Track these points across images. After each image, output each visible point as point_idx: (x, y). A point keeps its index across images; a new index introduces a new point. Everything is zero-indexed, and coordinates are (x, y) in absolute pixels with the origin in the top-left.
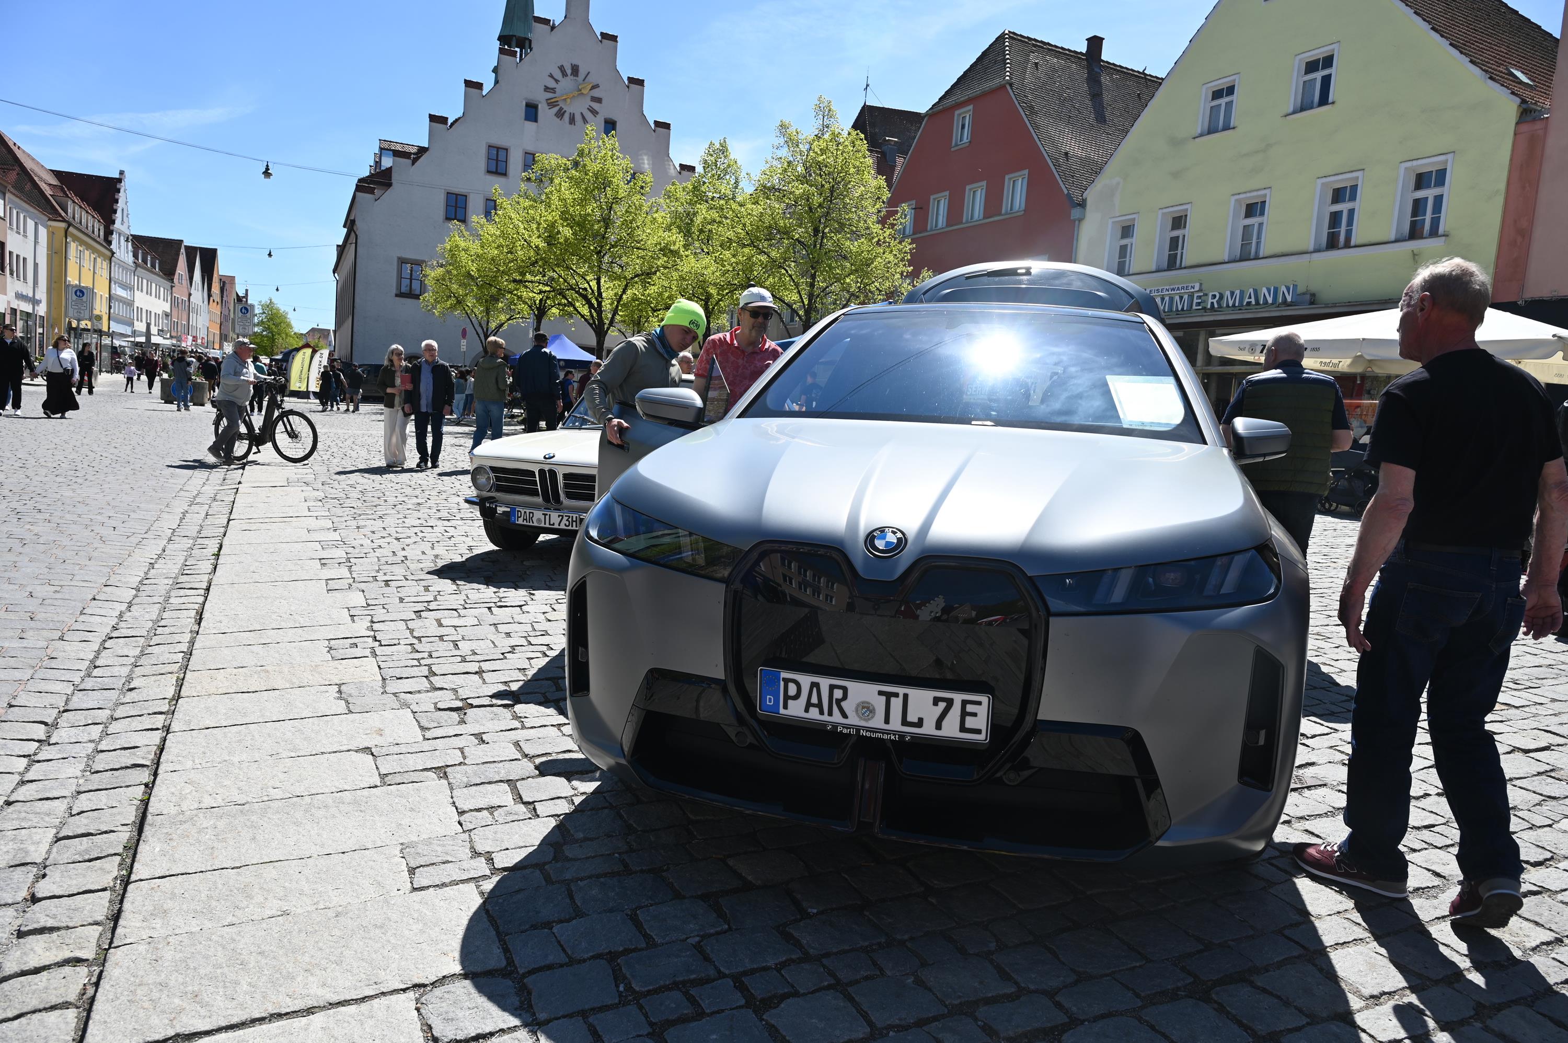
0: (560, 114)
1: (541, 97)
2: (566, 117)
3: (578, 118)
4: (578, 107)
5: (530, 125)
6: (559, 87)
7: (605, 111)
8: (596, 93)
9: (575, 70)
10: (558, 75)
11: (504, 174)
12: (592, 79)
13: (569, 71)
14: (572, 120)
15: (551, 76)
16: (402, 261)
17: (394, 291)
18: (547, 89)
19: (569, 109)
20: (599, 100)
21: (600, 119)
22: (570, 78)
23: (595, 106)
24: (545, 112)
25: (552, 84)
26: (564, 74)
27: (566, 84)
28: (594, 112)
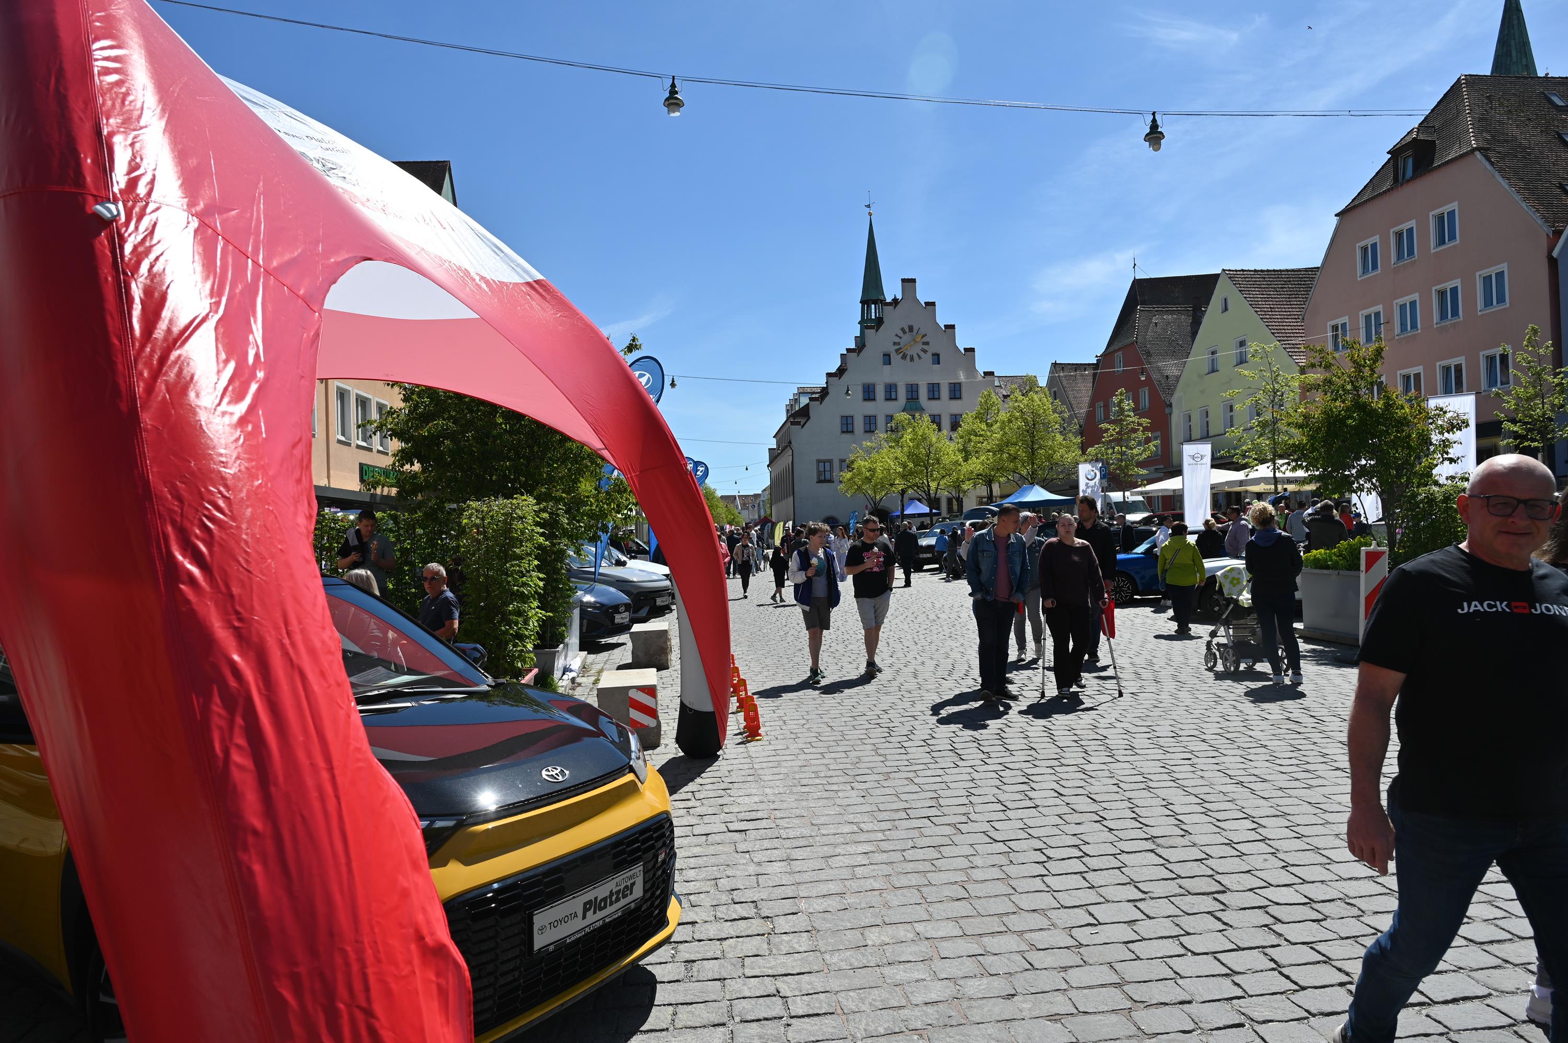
0: (904, 357)
1: (892, 349)
2: (908, 357)
3: (915, 357)
4: (914, 351)
5: (887, 367)
6: (902, 342)
7: (932, 349)
8: (925, 340)
9: (911, 329)
10: (901, 333)
11: (874, 399)
12: (922, 332)
13: (907, 330)
14: (912, 359)
15: (897, 335)
16: (819, 461)
17: (816, 480)
18: (895, 344)
19: (909, 353)
20: (927, 343)
21: (929, 355)
22: (908, 334)
23: (925, 347)
24: (895, 358)
25: (897, 340)
26: (904, 332)
27: (906, 338)
28: (925, 351)
